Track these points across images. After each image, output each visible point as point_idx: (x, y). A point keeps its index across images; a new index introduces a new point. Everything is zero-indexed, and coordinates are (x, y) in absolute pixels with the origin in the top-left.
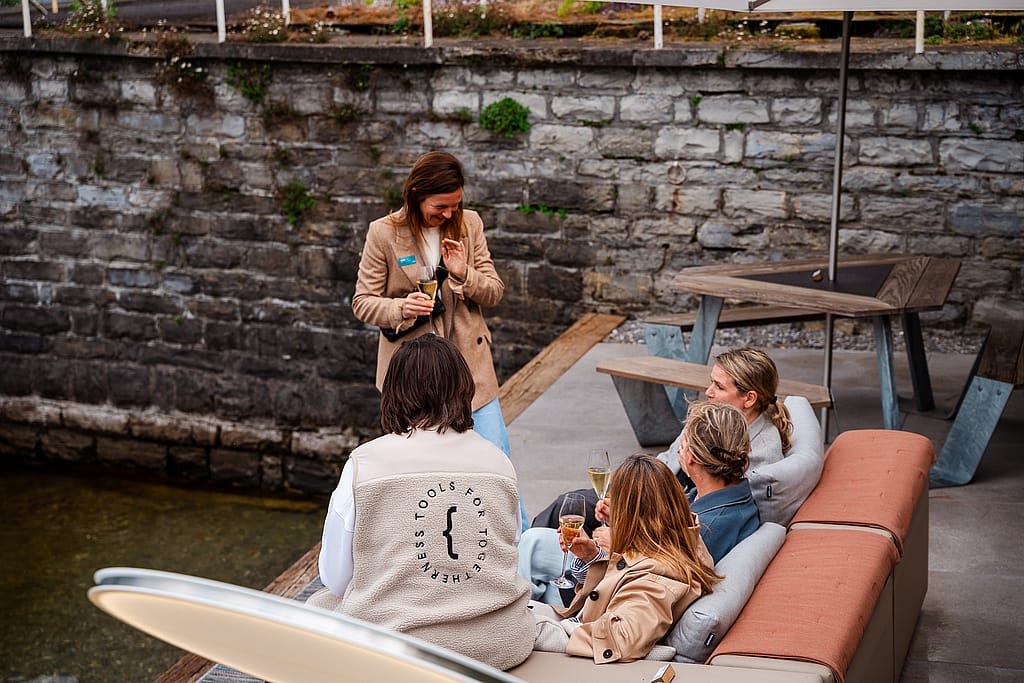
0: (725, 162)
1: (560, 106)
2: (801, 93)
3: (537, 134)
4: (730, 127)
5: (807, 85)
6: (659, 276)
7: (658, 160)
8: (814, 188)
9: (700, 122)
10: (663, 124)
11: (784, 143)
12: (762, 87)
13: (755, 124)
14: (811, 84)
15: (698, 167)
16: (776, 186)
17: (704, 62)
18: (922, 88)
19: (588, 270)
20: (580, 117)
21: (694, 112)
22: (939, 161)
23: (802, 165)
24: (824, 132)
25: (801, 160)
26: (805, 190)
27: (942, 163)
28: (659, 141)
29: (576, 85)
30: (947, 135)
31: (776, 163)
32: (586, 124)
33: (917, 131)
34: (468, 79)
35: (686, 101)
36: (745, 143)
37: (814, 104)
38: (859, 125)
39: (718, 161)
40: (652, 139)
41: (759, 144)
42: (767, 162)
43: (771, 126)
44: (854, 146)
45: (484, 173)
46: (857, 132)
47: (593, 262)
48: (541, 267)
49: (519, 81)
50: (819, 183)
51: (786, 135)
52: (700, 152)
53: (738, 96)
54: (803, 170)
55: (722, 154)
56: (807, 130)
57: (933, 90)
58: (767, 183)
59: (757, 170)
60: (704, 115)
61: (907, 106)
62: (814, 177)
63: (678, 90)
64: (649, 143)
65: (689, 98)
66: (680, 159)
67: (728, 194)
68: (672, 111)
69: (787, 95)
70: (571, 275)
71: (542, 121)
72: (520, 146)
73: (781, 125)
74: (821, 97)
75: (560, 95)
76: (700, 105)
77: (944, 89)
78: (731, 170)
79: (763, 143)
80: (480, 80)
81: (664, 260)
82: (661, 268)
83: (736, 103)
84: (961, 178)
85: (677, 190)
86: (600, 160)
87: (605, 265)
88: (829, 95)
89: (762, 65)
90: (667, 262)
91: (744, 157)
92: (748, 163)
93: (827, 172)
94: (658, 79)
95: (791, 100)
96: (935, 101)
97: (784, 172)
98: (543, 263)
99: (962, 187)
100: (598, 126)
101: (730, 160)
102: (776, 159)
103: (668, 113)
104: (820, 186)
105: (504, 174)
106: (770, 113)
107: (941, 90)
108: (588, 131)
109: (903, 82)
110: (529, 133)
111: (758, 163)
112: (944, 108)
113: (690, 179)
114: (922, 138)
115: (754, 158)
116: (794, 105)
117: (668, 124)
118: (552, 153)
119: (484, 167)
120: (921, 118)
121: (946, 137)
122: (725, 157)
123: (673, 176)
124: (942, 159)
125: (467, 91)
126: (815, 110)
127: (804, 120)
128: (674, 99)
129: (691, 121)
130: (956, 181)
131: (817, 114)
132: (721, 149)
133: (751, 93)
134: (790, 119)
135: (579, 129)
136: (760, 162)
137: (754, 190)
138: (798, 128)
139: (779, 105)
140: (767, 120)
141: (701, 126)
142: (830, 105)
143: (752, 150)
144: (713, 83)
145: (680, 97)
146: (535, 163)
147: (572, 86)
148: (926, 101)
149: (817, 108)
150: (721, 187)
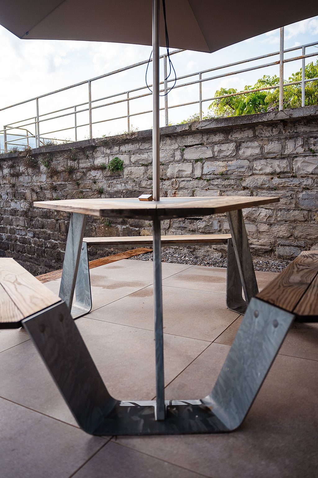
0: (194, 177)
1: (134, 158)
2: (226, 141)
3: (126, 171)
4: (197, 161)
5: (230, 137)
6: (168, 231)
7: (168, 179)
8: (233, 188)
9: (185, 160)
10: (170, 162)
11: (219, 167)
12: (209, 141)
13: (207, 158)
14: (231, 136)
15: (184, 181)
16: (216, 188)
17: (183, 129)
18: (284, 132)
19: (143, 228)
20: (140, 163)
21: (182, 155)
22: (293, 170)
23: (226, 177)
24: (237, 159)
25: (227, 174)
26: (229, 189)
27: (294, 171)
28: (169, 170)
29: (139, 149)
30: (297, 156)
31: (216, 176)
32: (143, 165)
33: (282, 155)
34: (105, 151)
35: (179, 151)
36: (202, 168)
37: (232, 146)
38: (253, 154)
39: (192, 178)
40: (166, 169)
41: (209, 167)
42: (212, 176)
43: (213, 158)
44: (251, 165)
45: (109, 189)
46: (252, 158)
47: (144, 225)
48: (127, 228)
49: (121, 150)
50: (235, 185)
51: (220, 162)
52: (185, 174)
53: (200, 146)
54: (228, 179)
55: (193, 174)
56: (230, 159)
57: (289, 132)
58: (212, 186)
59: (208, 180)
60: (186, 156)
61: (276, 142)
62: (232, 182)
63: (176, 146)
64: (165, 171)
65: (180, 149)
66: (177, 177)
67: (195, 193)
68: (173, 156)
69: (220, 143)
70: (137, 231)
71: (127, 166)
72: (120, 177)
73: (218, 157)
74: (236, 142)
75: (134, 154)
76: (184, 152)
77: (295, 131)
78: (197, 181)
79: (210, 167)
80: (108, 151)
81: (170, 224)
82: (169, 228)
83: (199, 149)
84: (304, 179)
85: (175, 192)
86: (147, 180)
87: (148, 227)
88: (239, 141)
89: (207, 127)
90: (171, 225)
91: (202, 175)
92: (204, 177)
93: (238, 179)
94: (168, 141)
95: (222, 145)
96: (291, 138)
97: (219, 180)
98: (127, 226)
99: (305, 183)
100: (147, 166)
101: (196, 176)
102: (215, 175)
103: (172, 157)
104: (235, 187)
105: (115, 189)
106: (213, 152)
107: (294, 131)
108: (143, 168)
109: (274, 130)
110: (123, 171)
111: (208, 177)
112: (295, 141)
113: (181, 187)
114: (284, 158)
115: (206, 174)
116: (224, 147)
117: (172, 162)
118: (131, 179)
119: (109, 187)
120: (283, 148)
121: (296, 157)
122: (194, 175)
123: (174, 186)
124: (294, 169)
125: (105, 157)
126: (233, 149)
127: (228, 154)
128: (174, 150)
129: (181, 160)
130: (301, 181)
131: (234, 150)
132: (193, 172)
133: (205, 144)
134: (222, 155)
135: (140, 168)
136: (209, 176)
137: (206, 190)
138: (226, 159)
139: (216, 148)
140: (212, 156)
141: (185, 161)
142: (240, 145)
143: (205, 171)
144: (189, 140)
145: (177, 149)
146: (125, 183)
147: (138, 150)
148: (286, 138)
149: (234, 148)
150: (193, 189)
